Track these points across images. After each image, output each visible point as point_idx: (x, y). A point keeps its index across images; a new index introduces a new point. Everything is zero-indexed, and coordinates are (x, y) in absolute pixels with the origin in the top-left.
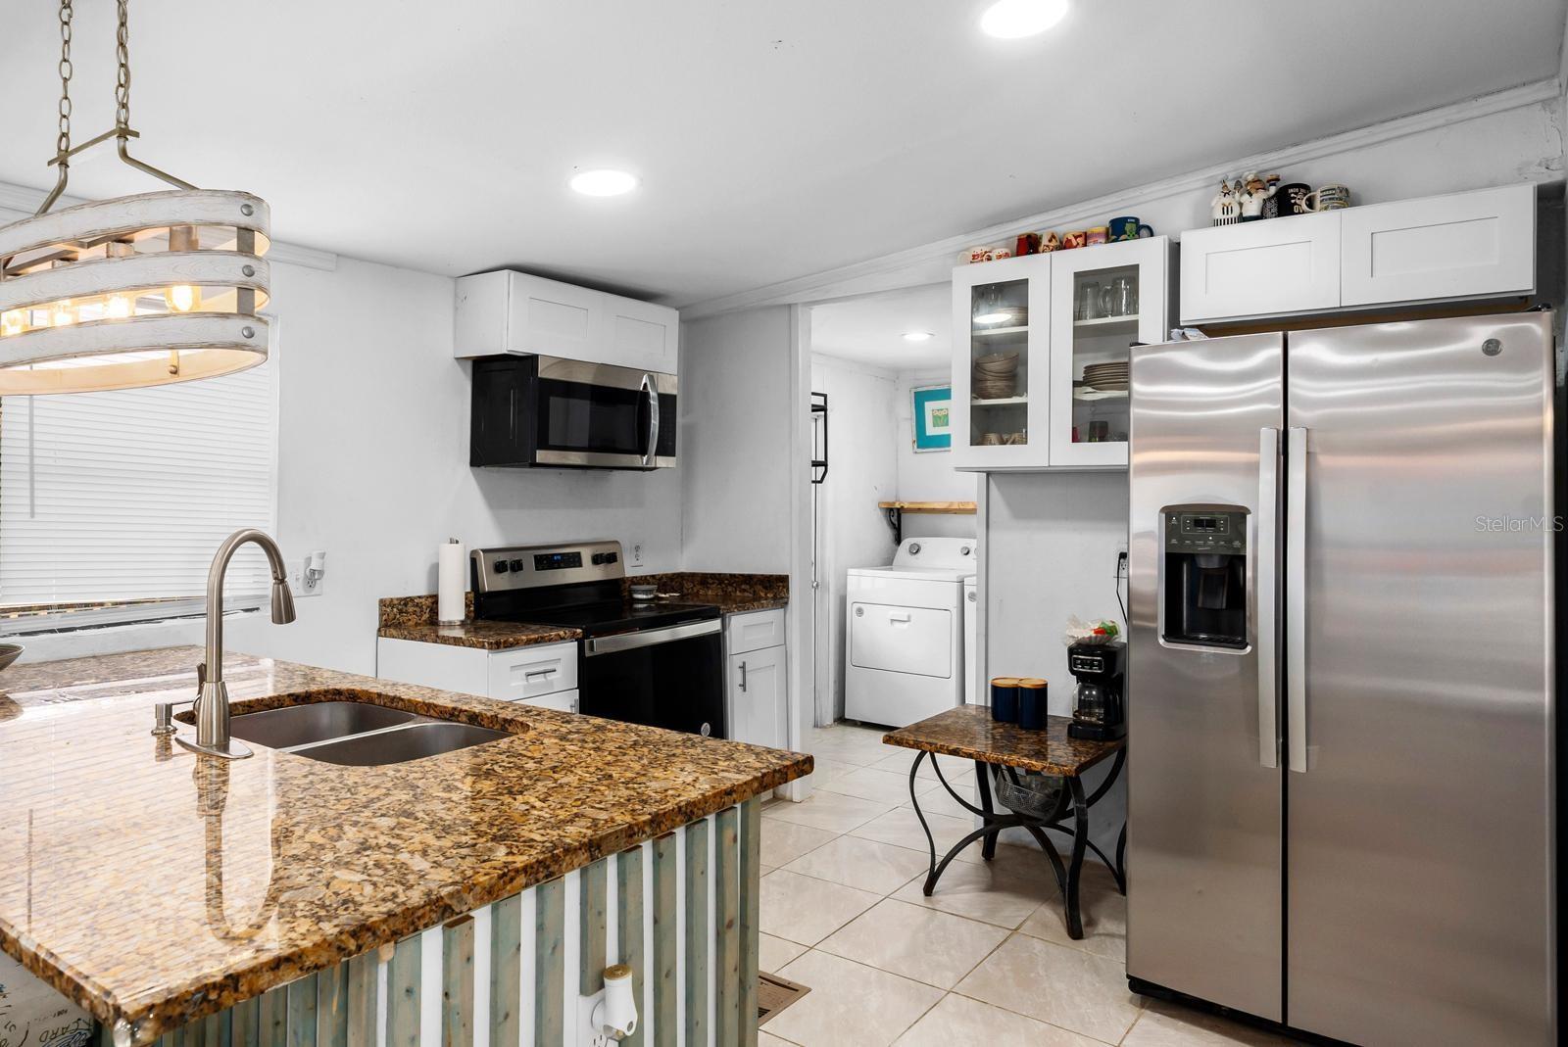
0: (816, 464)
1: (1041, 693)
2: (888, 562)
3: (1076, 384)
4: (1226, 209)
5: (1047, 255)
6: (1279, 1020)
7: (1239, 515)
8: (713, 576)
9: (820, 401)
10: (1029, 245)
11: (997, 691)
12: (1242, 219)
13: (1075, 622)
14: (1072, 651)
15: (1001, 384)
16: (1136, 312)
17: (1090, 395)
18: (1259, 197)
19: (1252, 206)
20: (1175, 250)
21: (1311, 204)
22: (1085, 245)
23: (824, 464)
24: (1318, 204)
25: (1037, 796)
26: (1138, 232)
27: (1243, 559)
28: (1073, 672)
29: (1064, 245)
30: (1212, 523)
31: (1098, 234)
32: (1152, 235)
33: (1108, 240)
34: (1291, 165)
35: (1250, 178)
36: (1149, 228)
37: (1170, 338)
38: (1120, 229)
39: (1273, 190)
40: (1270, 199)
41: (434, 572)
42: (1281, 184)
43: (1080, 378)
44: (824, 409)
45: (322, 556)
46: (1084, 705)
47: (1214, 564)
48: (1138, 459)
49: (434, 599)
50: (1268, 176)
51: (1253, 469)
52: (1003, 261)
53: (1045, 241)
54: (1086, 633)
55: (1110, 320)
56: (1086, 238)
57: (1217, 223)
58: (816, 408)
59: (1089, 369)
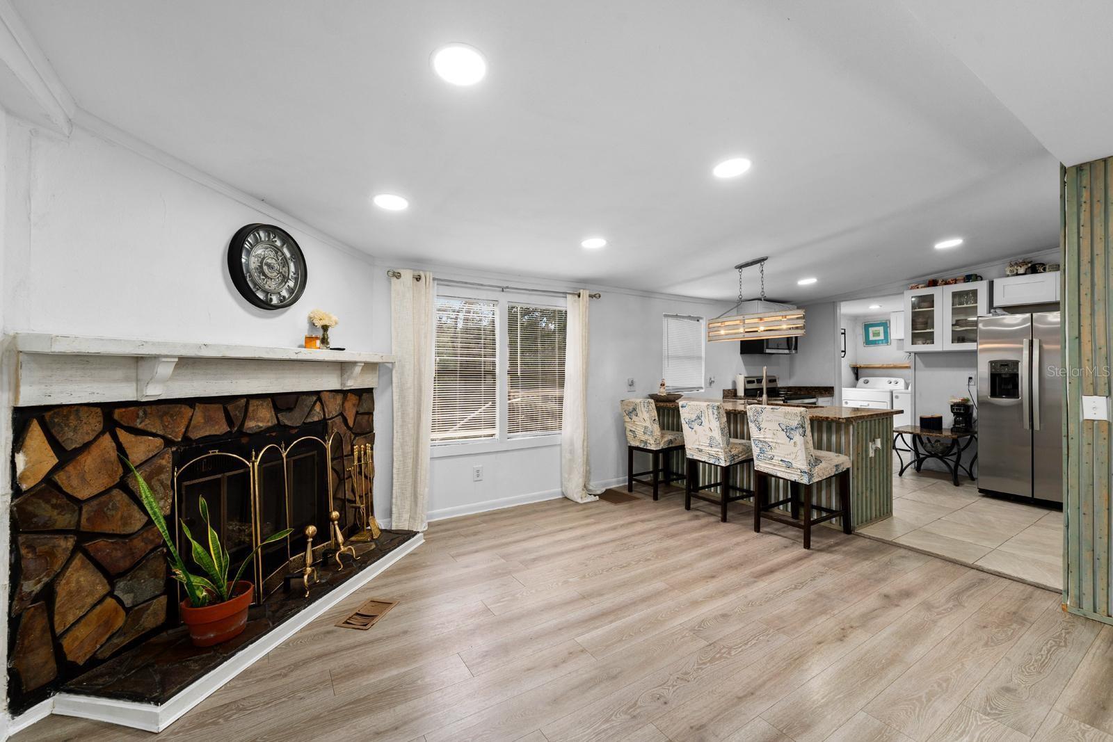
0: (842, 351)
1: (940, 419)
2: (855, 386)
3: (953, 325)
4: (1011, 271)
5: (941, 287)
6: (1031, 496)
7: (1016, 363)
8: (804, 387)
9: (843, 331)
10: (933, 283)
11: (922, 419)
12: (1017, 274)
13: (953, 397)
14: (952, 406)
15: (923, 326)
16: (976, 303)
17: (958, 329)
18: (1026, 267)
19: (1021, 270)
20: (991, 284)
21: (1044, 270)
22: (955, 283)
23: (845, 351)
24: (1047, 269)
25: (940, 448)
26: (977, 278)
27: (1018, 375)
28: (952, 412)
29: (947, 283)
30: (1006, 365)
31: (960, 280)
32: (982, 280)
33: (965, 282)
34: (1038, 257)
35: (1021, 261)
36: (981, 277)
37: (990, 312)
38: (968, 278)
39: (1030, 265)
40: (1029, 268)
41: (734, 383)
42: (1033, 263)
43: (954, 323)
44: (844, 334)
45: (714, 378)
46: (956, 422)
47: (1007, 376)
48: (980, 347)
49: (736, 390)
50: (1029, 260)
51: (1021, 350)
52: (923, 289)
53: (940, 282)
54: (958, 400)
55: (965, 306)
56: (956, 281)
57: (1008, 276)
58: (842, 334)
59: (957, 321)
